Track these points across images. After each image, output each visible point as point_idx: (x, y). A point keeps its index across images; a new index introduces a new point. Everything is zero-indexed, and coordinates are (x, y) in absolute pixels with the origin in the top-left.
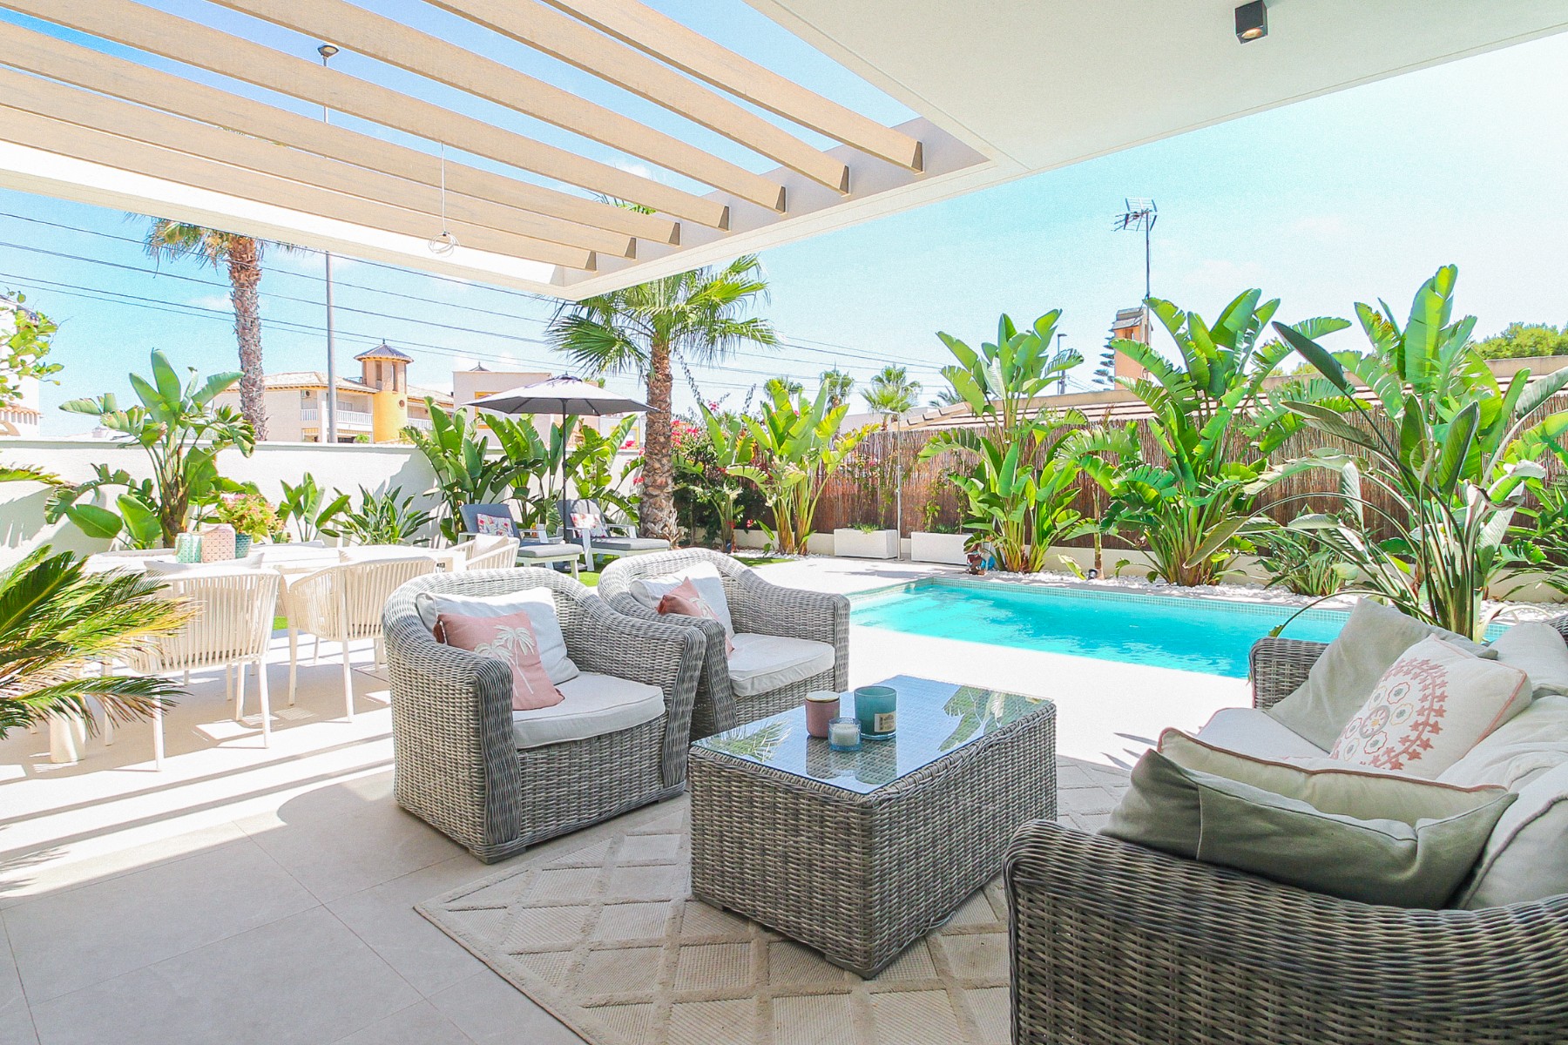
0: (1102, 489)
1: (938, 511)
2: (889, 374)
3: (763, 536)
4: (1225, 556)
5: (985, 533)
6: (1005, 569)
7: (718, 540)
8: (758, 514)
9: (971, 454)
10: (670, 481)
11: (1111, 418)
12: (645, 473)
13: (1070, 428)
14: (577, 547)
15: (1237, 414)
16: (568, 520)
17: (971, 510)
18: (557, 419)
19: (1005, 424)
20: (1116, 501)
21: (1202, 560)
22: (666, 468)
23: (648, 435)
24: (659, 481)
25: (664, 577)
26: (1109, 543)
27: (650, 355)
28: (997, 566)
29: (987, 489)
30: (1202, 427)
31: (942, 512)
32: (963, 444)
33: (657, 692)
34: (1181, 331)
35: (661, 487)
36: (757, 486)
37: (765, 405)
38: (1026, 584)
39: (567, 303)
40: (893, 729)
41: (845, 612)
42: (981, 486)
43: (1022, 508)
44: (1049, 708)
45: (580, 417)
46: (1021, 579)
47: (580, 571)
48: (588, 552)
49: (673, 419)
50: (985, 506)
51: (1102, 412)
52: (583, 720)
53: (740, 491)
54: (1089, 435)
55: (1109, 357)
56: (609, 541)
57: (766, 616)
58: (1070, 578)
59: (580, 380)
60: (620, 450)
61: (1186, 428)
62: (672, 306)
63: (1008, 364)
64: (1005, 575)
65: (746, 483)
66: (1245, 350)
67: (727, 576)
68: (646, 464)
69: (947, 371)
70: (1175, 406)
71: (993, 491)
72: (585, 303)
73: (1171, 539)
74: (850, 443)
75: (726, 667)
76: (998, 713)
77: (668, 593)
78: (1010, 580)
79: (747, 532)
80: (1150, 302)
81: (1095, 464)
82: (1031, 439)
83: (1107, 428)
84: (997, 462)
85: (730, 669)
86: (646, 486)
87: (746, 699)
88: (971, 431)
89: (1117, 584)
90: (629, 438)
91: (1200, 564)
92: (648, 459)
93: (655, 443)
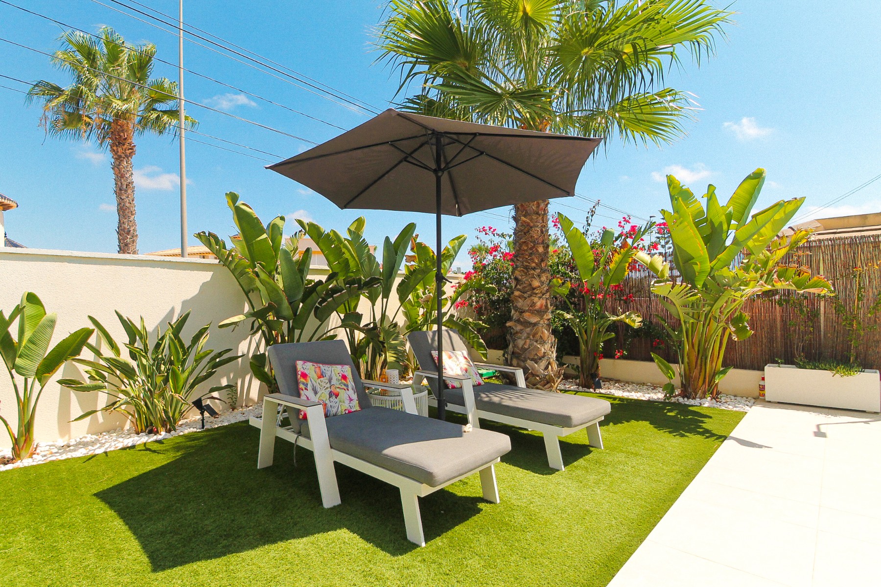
10: (549, 305)
22: (545, 288)
23: (522, 244)
35: (540, 312)
86: (520, 311)
92: (522, 276)
93: (531, 254)
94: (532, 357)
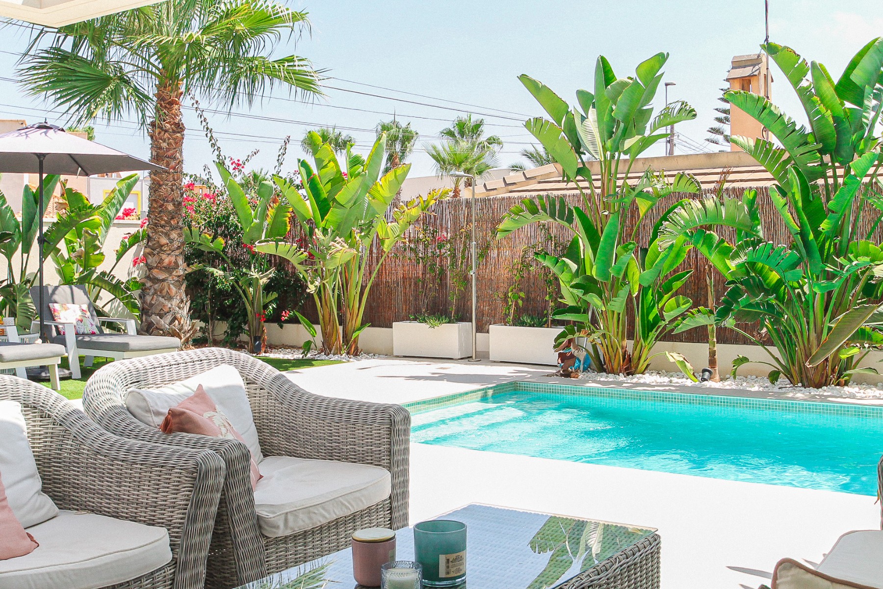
0: (717, 272)
1: (522, 299)
2: (462, 126)
3: (300, 332)
4: (855, 351)
5: (580, 326)
6: (604, 370)
7: (244, 337)
8: (296, 304)
9: (562, 227)
10: (180, 261)
11: (726, 185)
12: (148, 250)
13: (680, 196)
14: (58, 348)
15: (866, 183)
16: (45, 312)
17: (562, 297)
18: (31, 180)
19: (603, 191)
20: (732, 286)
21: (830, 355)
22: (176, 245)
23: (152, 201)
24: (166, 261)
25: (170, 385)
26: (725, 337)
27: (155, 99)
28: (594, 366)
29: (581, 270)
30: (828, 199)
31: (527, 300)
32: (553, 215)
33: (161, 535)
34: (804, 84)
35: (169, 269)
36: (294, 268)
37: (303, 164)
38: (628, 388)
39: (46, 29)
40: (462, 573)
41: (404, 427)
42: (574, 267)
43: (623, 294)
44: (651, 540)
45: (63, 177)
46: (622, 382)
47: (62, 379)
48: (73, 354)
49: (186, 181)
50: (579, 292)
51: (716, 178)
52: (63, 572)
53: (272, 273)
54: (700, 206)
55: (725, 112)
56: (102, 339)
57: (304, 434)
58: (680, 381)
59: (63, 130)
60: (116, 221)
61: (812, 200)
62: (184, 37)
63: (606, 118)
64: (603, 377)
65: (280, 263)
66: (874, 109)
67: (254, 383)
68: (149, 238)
69: (535, 126)
70: (798, 172)
71: (588, 273)
72: (68, 30)
73: (795, 332)
74: (415, 212)
75: (252, 501)
76: (596, 549)
77: (175, 406)
78: (611, 383)
79: (281, 327)
80: (771, 49)
81: (708, 241)
82: (634, 209)
83: (721, 198)
84: (593, 238)
85: (256, 503)
86: (150, 268)
87: (277, 541)
88: (562, 199)
89: (734, 387)
90: (127, 205)
91: (827, 360)
92: (152, 233)
93: (161, 211)
94: (157, 312)
